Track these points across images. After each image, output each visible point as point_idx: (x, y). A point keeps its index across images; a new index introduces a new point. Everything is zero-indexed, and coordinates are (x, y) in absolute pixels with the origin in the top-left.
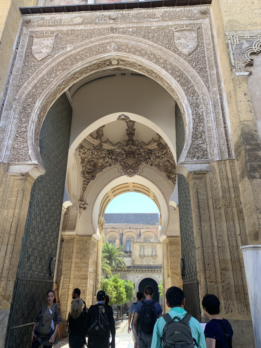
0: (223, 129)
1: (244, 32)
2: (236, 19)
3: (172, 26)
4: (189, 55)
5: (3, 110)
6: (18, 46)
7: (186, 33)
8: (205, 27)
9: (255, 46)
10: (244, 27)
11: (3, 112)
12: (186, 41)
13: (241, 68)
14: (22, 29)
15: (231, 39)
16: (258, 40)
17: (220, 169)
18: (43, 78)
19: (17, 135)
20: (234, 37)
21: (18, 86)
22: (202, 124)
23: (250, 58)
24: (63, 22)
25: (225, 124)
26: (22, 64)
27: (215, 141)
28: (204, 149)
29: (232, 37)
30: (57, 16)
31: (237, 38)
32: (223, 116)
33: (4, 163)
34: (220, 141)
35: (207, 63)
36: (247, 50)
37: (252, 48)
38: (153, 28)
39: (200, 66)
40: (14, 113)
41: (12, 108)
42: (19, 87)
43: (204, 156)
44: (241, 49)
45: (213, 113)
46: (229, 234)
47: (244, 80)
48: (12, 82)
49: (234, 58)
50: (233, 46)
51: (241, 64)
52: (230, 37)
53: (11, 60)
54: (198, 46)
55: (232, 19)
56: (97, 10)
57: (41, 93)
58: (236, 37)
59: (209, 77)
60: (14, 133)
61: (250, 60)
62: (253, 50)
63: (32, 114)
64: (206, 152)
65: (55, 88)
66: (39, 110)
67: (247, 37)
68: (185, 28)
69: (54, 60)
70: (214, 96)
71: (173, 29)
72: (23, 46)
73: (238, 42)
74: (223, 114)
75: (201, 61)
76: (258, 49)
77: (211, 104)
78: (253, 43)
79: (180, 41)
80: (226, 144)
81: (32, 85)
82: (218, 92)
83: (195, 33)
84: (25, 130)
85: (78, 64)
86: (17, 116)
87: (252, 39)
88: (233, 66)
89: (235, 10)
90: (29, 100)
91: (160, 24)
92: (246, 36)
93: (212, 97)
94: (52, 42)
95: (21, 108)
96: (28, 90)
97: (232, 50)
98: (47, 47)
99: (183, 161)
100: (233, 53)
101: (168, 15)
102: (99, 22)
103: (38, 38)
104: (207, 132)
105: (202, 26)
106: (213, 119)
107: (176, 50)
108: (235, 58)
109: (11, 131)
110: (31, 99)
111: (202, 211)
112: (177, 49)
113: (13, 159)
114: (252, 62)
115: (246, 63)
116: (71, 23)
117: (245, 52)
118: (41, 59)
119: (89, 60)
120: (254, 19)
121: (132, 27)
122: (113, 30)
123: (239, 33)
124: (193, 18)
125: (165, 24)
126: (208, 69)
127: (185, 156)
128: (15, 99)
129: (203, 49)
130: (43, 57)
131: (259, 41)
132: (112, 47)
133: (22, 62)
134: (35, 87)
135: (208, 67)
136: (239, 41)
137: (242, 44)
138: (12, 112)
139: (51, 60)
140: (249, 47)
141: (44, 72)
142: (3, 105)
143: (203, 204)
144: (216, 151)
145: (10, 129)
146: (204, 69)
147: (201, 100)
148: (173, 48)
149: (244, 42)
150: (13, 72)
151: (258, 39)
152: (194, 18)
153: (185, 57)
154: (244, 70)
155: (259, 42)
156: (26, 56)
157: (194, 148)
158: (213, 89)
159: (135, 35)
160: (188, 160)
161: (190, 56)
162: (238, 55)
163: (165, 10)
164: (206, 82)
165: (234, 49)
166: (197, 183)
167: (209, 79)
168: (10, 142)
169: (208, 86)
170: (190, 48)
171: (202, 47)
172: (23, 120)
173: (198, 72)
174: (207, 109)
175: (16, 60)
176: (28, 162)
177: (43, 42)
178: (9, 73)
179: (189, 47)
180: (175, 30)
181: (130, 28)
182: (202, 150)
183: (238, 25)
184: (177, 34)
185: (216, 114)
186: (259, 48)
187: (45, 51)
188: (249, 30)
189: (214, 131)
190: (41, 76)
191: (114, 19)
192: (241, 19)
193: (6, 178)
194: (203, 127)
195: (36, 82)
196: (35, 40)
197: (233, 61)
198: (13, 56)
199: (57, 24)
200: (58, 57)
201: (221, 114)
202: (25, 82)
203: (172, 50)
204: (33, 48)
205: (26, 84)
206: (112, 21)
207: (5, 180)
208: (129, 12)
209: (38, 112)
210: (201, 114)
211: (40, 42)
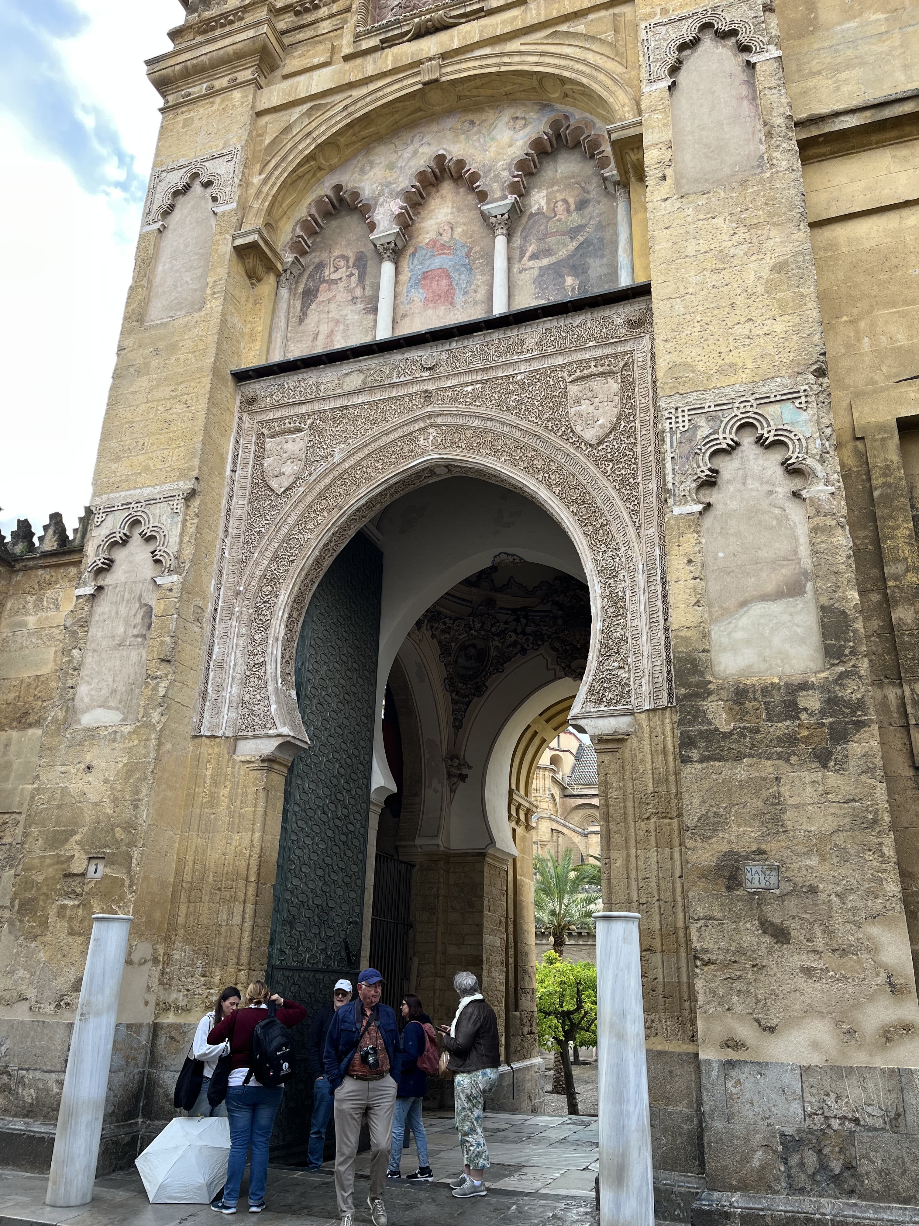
0: (661, 635)
1: (703, 394)
2: (689, 360)
3: (562, 367)
4: (598, 444)
5: (217, 620)
6: (235, 463)
7: (595, 384)
8: (641, 359)
9: (724, 432)
10: (705, 379)
11: (217, 626)
12: (592, 407)
13: (687, 494)
14: (240, 419)
15: (671, 418)
16: (734, 414)
17: (652, 729)
18: (289, 536)
19: (248, 673)
20: (680, 410)
21: (242, 561)
22: (622, 621)
23: (709, 465)
24: (323, 390)
25: (666, 620)
26: (246, 508)
27: (645, 663)
28: (624, 681)
29: (673, 411)
30: (311, 377)
31: (686, 413)
32: (663, 601)
33: (228, 737)
34: (655, 664)
35: (639, 461)
36: (704, 445)
37: (718, 439)
38: (519, 378)
39: (623, 471)
40: (239, 626)
41: (233, 614)
42: (244, 562)
43: (622, 697)
44: (693, 444)
45: (644, 593)
46: (660, 875)
47: (689, 526)
48: (230, 553)
49: (674, 469)
50: (675, 438)
51: (688, 483)
52: (670, 413)
53: (224, 502)
54: (621, 414)
55: (678, 361)
56: (393, 350)
57: (287, 570)
58: (683, 411)
59: (641, 501)
60: (241, 669)
61: (709, 473)
62: (720, 444)
63: (274, 622)
64: (627, 689)
65: (317, 553)
66: (286, 610)
67: (709, 407)
68: (593, 370)
69: (310, 488)
70: (648, 549)
71: (565, 375)
72: (246, 461)
73: (687, 424)
74: (664, 597)
75: (626, 458)
76: (732, 440)
77: (641, 572)
78: (722, 421)
79: (578, 408)
80: (665, 670)
81: (269, 554)
82: (657, 541)
83: (616, 381)
84: (262, 659)
85: (360, 491)
86: (244, 631)
87: (720, 413)
88: (669, 491)
89: (689, 333)
90: (264, 589)
91: (536, 365)
92: (706, 406)
93: (644, 553)
94: (302, 444)
95: (251, 611)
96: (262, 568)
97: (672, 447)
98: (293, 458)
99: (578, 711)
100: (672, 455)
101: (552, 339)
102: (398, 380)
103: (273, 436)
104: (630, 640)
105: (635, 357)
106: (642, 607)
107: (569, 434)
108: (677, 468)
109: (235, 665)
110: (269, 588)
111: (613, 827)
112: (572, 431)
113: (244, 727)
114: (714, 477)
115: (700, 481)
116: (339, 391)
117: (699, 451)
118: (282, 489)
119: (382, 477)
120: (731, 354)
121: (473, 383)
122: (427, 395)
123: (692, 398)
124: (612, 341)
125: (547, 363)
126: (639, 479)
127: (582, 701)
128: (238, 593)
129: (633, 424)
130: (286, 484)
131: (736, 416)
132: (431, 438)
133: (246, 502)
134: (276, 557)
135: (640, 472)
136: (690, 420)
137: (697, 427)
138: (234, 623)
139: (302, 489)
140: (711, 434)
141: (291, 521)
142: (216, 610)
143: (615, 810)
144: (645, 688)
145: (233, 662)
146: (631, 480)
147: (623, 559)
148: (563, 429)
149: (702, 422)
150: (230, 530)
151: (735, 409)
152: (615, 340)
153: (590, 449)
154: (693, 500)
155: (736, 419)
156: (254, 485)
157: (602, 681)
158: (648, 532)
159: (479, 404)
160: (588, 709)
161: (601, 447)
162: (684, 459)
163: (548, 325)
164: (634, 513)
165: (675, 444)
166: (606, 762)
167: (642, 505)
168: (235, 690)
169: (637, 525)
170: (602, 426)
171: (631, 418)
172: (256, 637)
173: (617, 487)
174: (633, 584)
175: (234, 500)
176: (271, 732)
177: (285, 446)
178: (221, 535)
179: (598, 423)
180: (570, 379)
181: (467, 384)
182: (619, 683)
183: (691, 375)
184: (573, 390)
185: (651, 594)
186: (733, 436)
187: (290, 469)
188: (714, 388)
189: (645, 638)
190: (285, 530)
191: (430, 369)
192: (699, 358)
193: (233, 768)
194: (624, 627)
195: (276, 545)
196: (270, 443)
197: (669, 478)
198: (226, 490)
199: (310, 397)
200: (317, 481)
201: (660, 597)
202: (255, 549)
203: (559, 434)
204: (265, 465)
205: (256, 555)
206: (426, 374)
207: (232, 773)
208: (466, 343)
209: (286, 615)
210: (621, 594)
211: (278, 448)
